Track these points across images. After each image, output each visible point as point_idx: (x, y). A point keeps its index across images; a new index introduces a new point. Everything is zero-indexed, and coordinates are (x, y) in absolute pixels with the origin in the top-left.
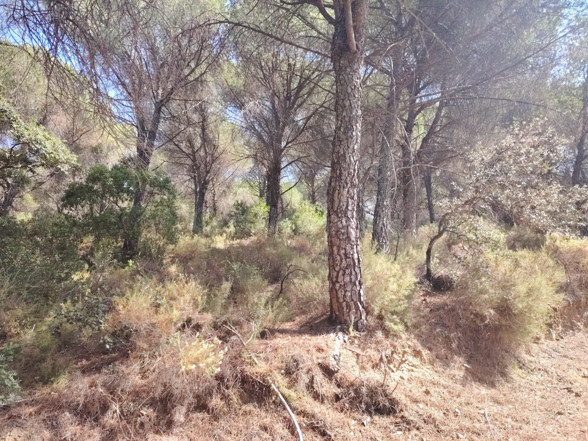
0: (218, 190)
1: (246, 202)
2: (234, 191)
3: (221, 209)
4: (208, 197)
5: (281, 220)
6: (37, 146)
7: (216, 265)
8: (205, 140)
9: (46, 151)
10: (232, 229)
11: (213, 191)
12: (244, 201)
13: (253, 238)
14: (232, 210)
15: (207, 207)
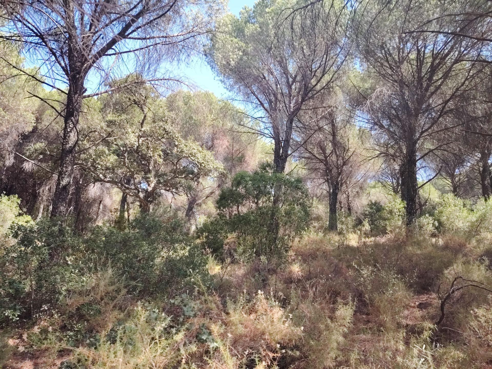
0: (351, 191)
1: (379, 203)
2: (367, 192)
3: (356, 209)
4: (342, 197)
5: (420, 216)
6: (192, 158)
7: (344, 267)
8: (335, 144)
9: (198, 162)
10: (367, 227)
11: (347, 193)
12: (378, 201)
13: (390, 236)
14: (366, 209)
15: (342, 207)
